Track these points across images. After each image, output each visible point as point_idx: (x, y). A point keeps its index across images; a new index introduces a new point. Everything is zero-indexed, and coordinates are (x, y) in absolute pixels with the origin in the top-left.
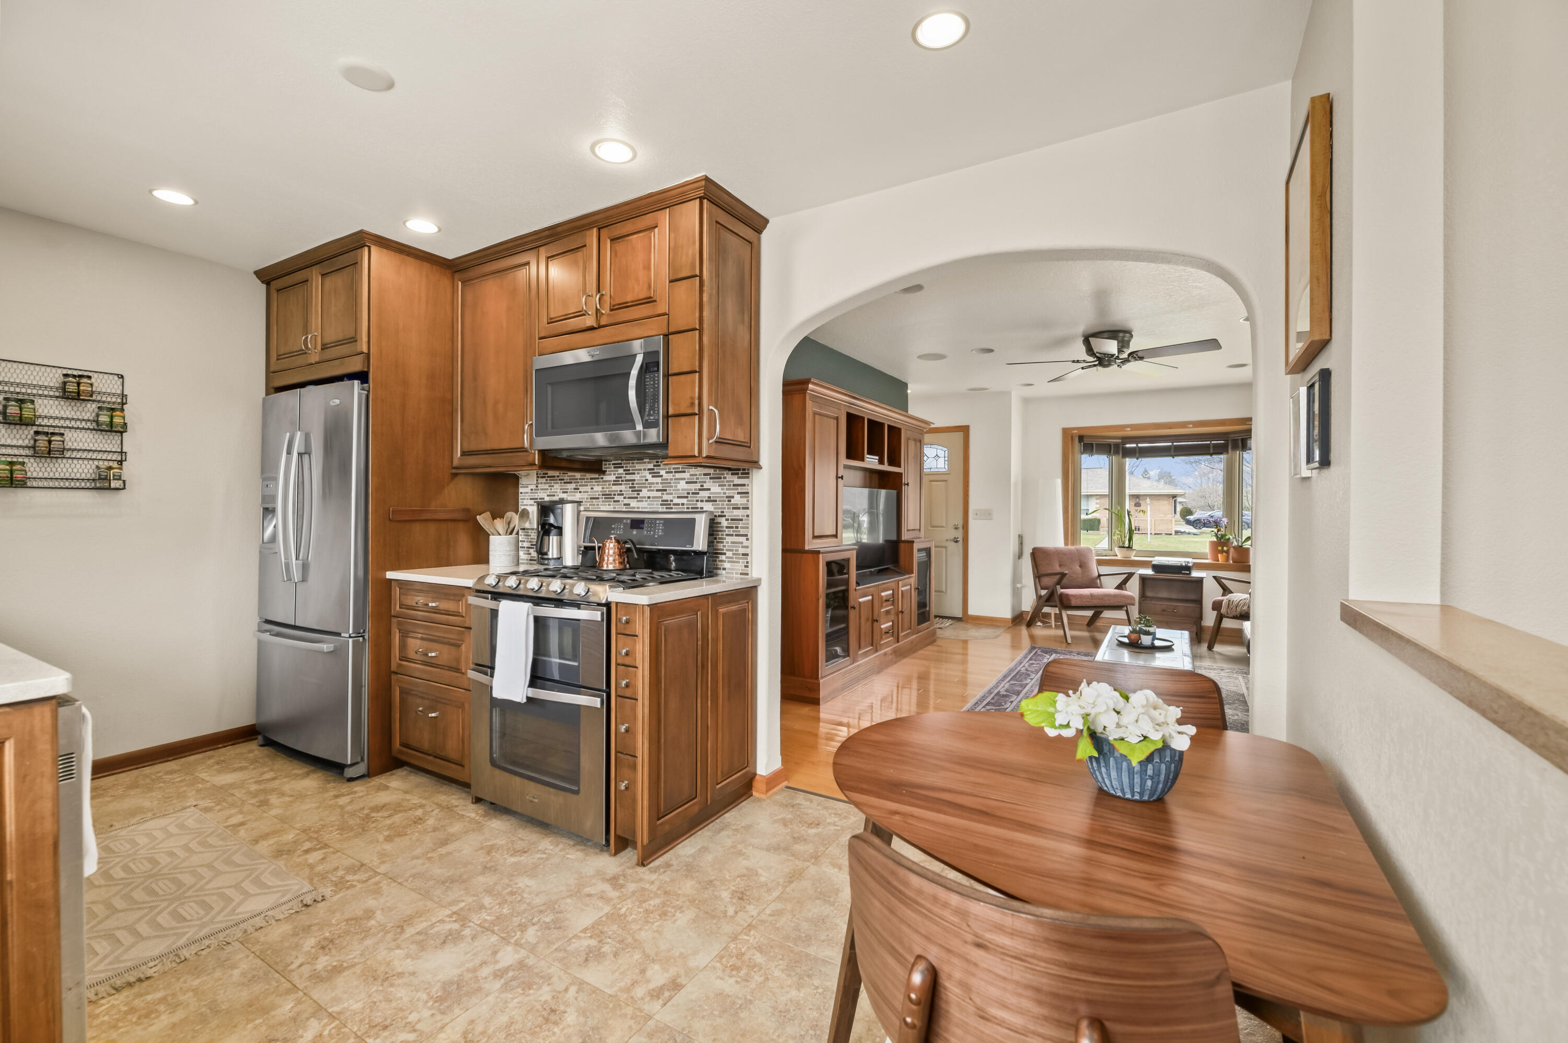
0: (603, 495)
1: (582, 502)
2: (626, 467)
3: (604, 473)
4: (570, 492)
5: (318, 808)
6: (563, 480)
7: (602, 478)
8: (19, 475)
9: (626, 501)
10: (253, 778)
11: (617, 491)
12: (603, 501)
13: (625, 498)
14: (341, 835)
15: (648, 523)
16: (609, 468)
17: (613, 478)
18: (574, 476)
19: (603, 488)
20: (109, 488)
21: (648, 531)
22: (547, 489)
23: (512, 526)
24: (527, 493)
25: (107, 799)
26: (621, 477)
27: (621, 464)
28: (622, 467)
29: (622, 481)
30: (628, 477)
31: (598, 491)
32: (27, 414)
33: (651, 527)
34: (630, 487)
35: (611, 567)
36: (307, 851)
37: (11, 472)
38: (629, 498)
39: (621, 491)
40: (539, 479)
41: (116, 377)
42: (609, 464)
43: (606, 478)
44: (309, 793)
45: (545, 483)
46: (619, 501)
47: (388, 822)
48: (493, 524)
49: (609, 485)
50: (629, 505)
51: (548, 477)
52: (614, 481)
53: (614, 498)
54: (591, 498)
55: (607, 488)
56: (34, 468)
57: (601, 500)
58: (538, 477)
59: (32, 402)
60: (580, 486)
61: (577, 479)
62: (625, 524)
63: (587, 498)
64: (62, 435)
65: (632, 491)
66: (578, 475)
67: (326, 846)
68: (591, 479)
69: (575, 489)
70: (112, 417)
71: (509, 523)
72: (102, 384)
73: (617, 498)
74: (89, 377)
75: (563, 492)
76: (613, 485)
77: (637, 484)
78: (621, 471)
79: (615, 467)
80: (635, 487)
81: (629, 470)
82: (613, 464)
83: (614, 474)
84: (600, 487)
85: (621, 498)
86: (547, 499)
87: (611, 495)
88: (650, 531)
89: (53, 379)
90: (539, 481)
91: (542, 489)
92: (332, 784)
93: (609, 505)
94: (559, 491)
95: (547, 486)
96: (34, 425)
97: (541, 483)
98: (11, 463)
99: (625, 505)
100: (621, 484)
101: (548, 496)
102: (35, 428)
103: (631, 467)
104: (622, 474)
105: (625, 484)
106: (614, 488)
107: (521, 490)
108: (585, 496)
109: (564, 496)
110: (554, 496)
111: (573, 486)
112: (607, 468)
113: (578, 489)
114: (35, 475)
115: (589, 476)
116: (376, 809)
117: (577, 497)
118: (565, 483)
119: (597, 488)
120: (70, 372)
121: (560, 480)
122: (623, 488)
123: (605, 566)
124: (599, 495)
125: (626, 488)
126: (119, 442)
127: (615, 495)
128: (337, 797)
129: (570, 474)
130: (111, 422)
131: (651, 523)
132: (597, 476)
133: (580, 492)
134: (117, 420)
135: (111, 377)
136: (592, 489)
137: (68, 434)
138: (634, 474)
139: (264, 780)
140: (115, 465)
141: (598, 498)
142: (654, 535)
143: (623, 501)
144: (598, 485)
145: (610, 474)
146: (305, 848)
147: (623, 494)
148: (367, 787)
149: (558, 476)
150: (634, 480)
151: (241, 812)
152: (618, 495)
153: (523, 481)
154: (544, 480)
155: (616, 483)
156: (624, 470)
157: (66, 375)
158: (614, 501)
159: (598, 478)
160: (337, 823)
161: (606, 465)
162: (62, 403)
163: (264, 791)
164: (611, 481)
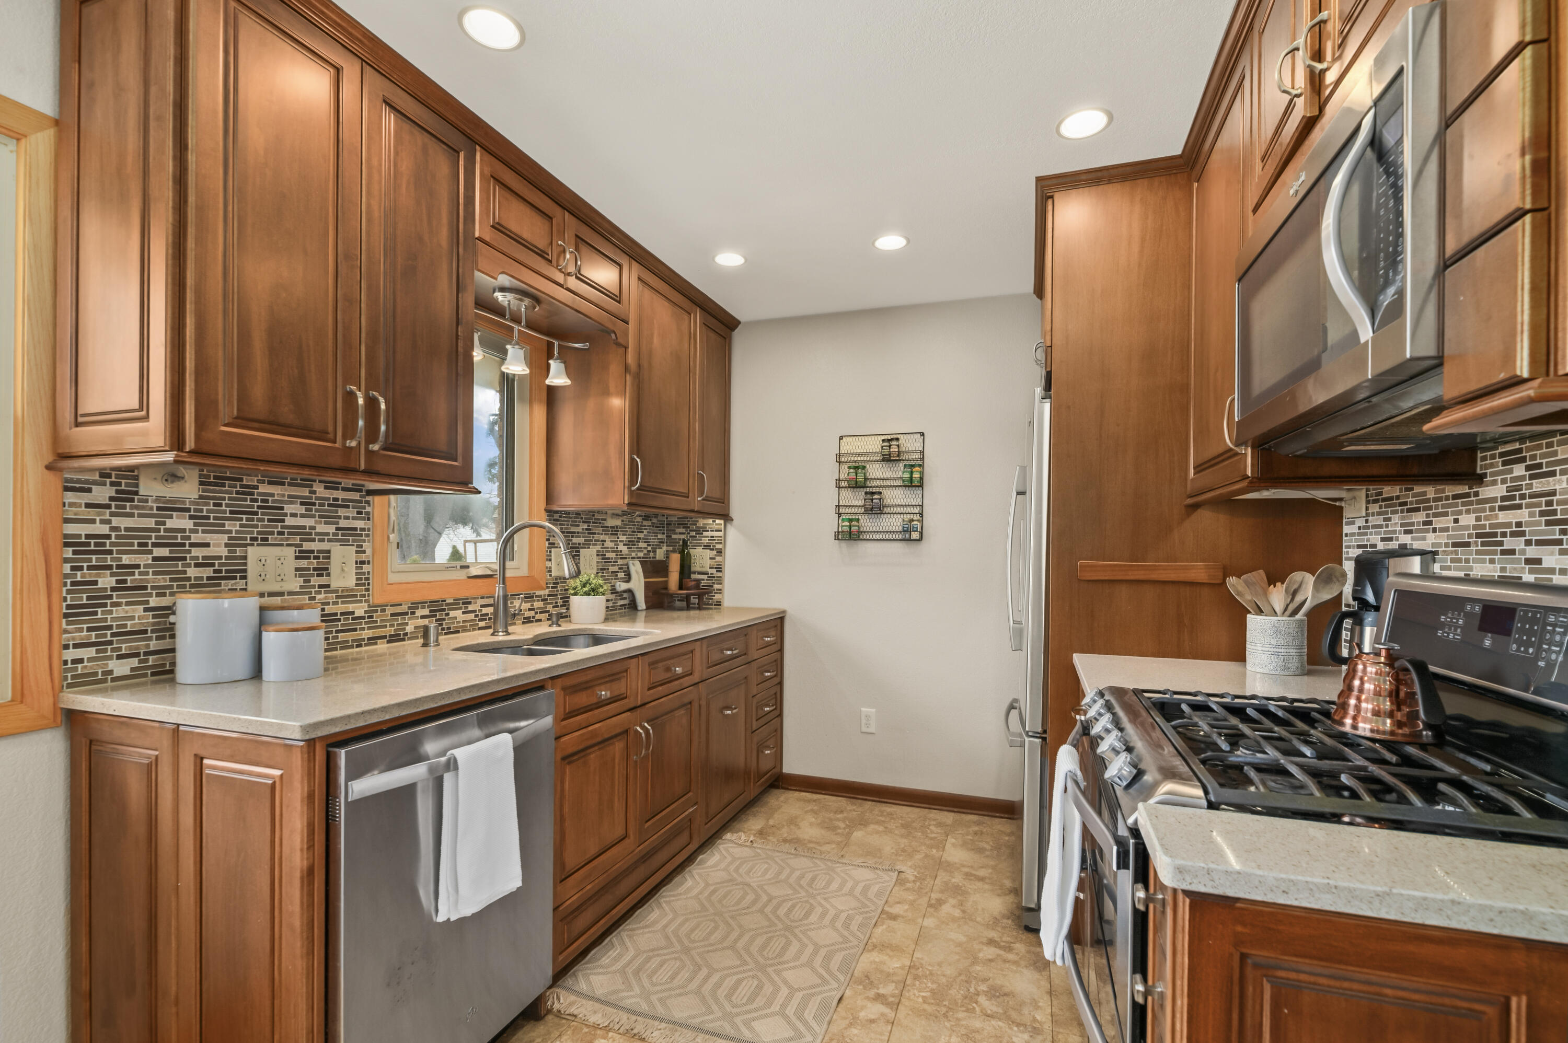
0: (1478, 536)
1: (1435, 553)
2: (1533, 457)
3: (1480, 479)
4: (1418, 531)
5: (959, 945)
6: (1405, 504)
7: (1476, 494)
8: (854, 529)
9: (1532, 552)
10: (972, 867)
11: (1509, 525)
12: (1478, 552)
13: (1528, 543)
14: (924, 1002)
15: (1524, 620)
16: (1492, 466)
17: (1497, 491)
18: (1424, 493)
19: (1478, 519)
20: (910, 540)
21: (1520, 643)
22: (1380, 526)
23: (1299, 599)
24: (1353, 534)
25: (881, 828)
26: (1519, 488)
27: (1520, 451)
28: (1523, 460)
29: (1523, 497)
30: (1538, 486)
31: (1466, 528)
32: (860, 478)
33: (1531, 633)
34: (1542, 514)
35: (1364, 729)
36: (879, 998)
37: (850, 527)
38: (1539, 543)
39: (1519, 524)
40: (1370, 506)
41: (919, 435)
42: (1493, 457)
43: (1487, 492)
44: (979, 919)
45: (1379, 514)
46: (1512, 552)
47: (977, 1024)
48: (1265, 594)
49: (1492, 509)
50: (1539, 561)
51: (1384, 500)
52: (1504, 499)
53: (1501, 544)
54: (1455, 545)
55: (1486, 518)
56: (867, 523)
57: (1473, 548)
58: (1368, 502)
59: (864, 468)
60: (1435, 515)
61: (1428, 501)
62: (1468, 615)
63: (1447, 545)
64: (880, 493)
65: (1548, 523)
66: (1430, 491)
67: (896, 1006)
68: (1455, 497)
69: (1425, 523)
70: (912, 473)
71: (1294, 593)
72: (910, 444)
73: (1509, 543)
74: (897, 439)
75: (1406, 532)
76: (1502, 508)
77: (1560, 503)
78: (1519, 470)
79: (1505, 463)
80: (1554, 512)
81: (1540, 466)
82: (1502, 455)
83: (1504, 481)
84: (1473, 516)
85: (1517, 544)
86: (1381, 546)
87: (1494, 535)
88: (1528, 644)
89: (875, 445)
90: (1370, 511)
91: (1374, 527)
92: (1010, 922)
93: (1492, 561)
94: (1398, 529)
95: (1379, 520)
96: (865, 487)
97: (1373, 514)
98: (850, 520)
99: (1528, 561)
100: (1519, 507)
101: (1383, 539)
102: (868, 490)
103: (1543, 456)
104: (1522, 478)
105: (1529, 506)
106: (1504, 517)
107: (1346, 529)
108: (1442, 538)
109: (1406, 539)
110: (1391, 539)
111: (1420, 517)
112: (1486, 468)
113: (1430, 523)
114: (868, 529)
115: (1452, 490)
116: (996, 993)
117: (1429, 541)
118: (1409, 511)
119: (1468, 520)
120: (886, 437)
121: (1402, 504)
122: (1523, 515)
123: (1348, 721)
124: (1470, 536)
125: (1531, 515)
126: (921, 496)
127: (1504, 535)
128: (991, 942)
129: (1418, 489)
130: (911, 477)
131: (1534, 621)
132: (1464, 489)
133: (1434, 530)
134: (916, 475)
135: (915, 435)
136: (1456, 521)
137: (887, 493)
138: (1552, 474)
139: (974, 875)
140: (917, 517)
141: (1467, 544)
142: (1537, 657)
143: (1523, 552)
144: (1468, 512)
145: (1494, 483)
146: (882, 991)
147: (1522, 534)
148: (1029, 952)
149: (1398, 497)
150: (1553, 493)
151: (912, 903)
152: (1513, 534)
153: (1347, 514)
154: (1374, 508)
155: (1509, 503)
156: (1528, 468)
157: (883, 441)
158: (1504, 552)
159: (1467, 495)
160: (944, 980)
161: (1484, 459)
162: (884, 465)
163: (957, 891)
164: (1494, 500)
